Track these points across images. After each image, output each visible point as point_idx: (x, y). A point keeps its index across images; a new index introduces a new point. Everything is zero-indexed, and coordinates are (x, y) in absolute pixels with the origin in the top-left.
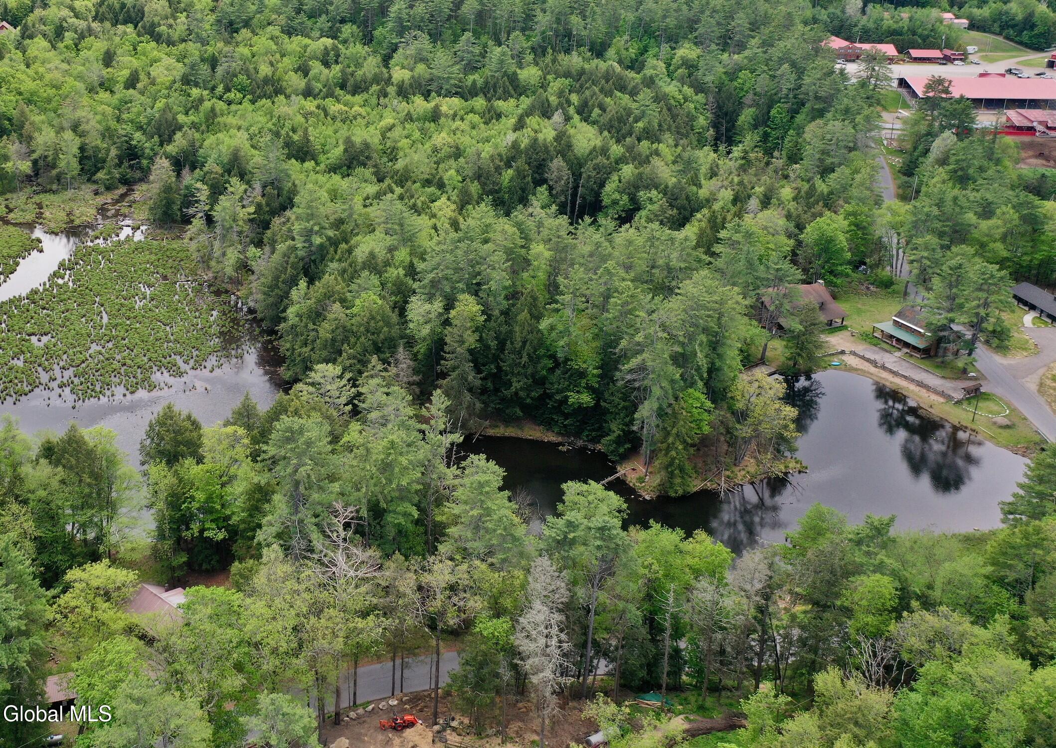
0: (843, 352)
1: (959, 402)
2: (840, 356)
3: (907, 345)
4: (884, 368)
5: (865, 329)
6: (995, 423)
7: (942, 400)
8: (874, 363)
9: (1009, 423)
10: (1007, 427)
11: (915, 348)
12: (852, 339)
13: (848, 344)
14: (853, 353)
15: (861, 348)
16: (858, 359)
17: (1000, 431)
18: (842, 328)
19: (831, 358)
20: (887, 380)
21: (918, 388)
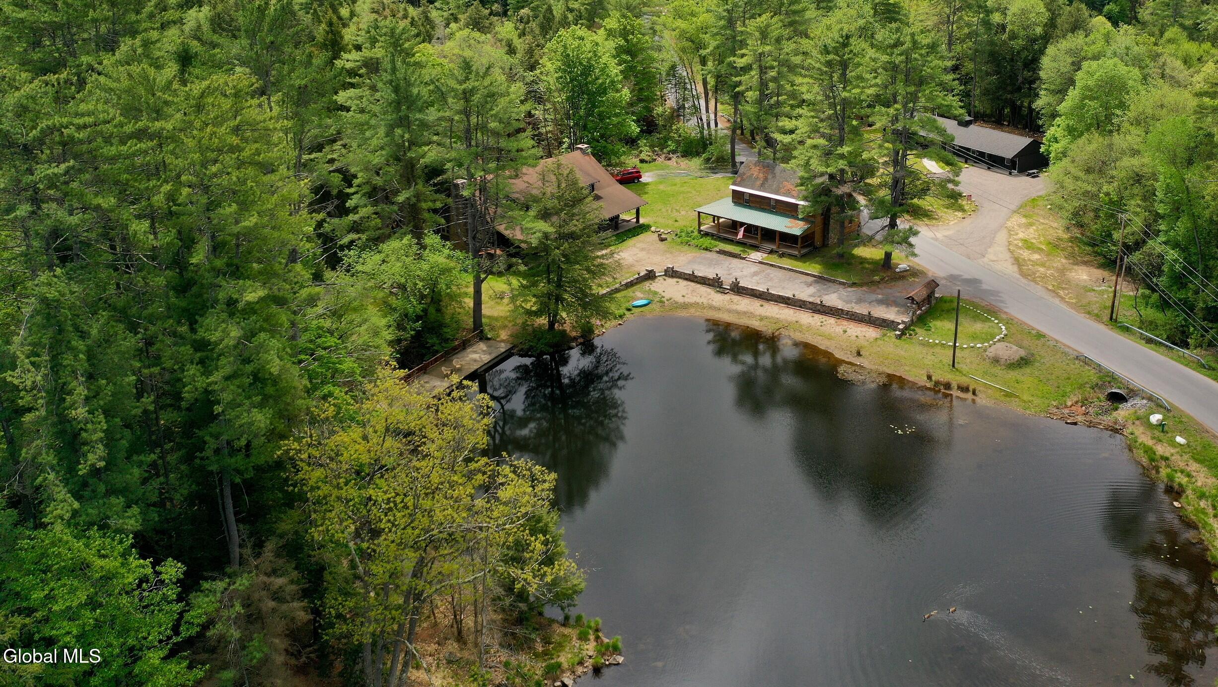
0: (650, 276)
1: (905, 332)
2: (647, 285)
3: (769, 235)
4: (738, 289)
5: (681, 223)
6: (996, 360)
7: (871, 333)
8: (715, 283)
9: (1022, 353)
10: (1023, 362)
11: (786, 239)
12: (661, 245)
13: (657, 259)
14: (671, 273)
15: (684, 261)
16: (683, 283)
17: (1013, 374)
18: (639, 229)
19: (629, 292)
20: (750, 315)
21: (818, 317)
